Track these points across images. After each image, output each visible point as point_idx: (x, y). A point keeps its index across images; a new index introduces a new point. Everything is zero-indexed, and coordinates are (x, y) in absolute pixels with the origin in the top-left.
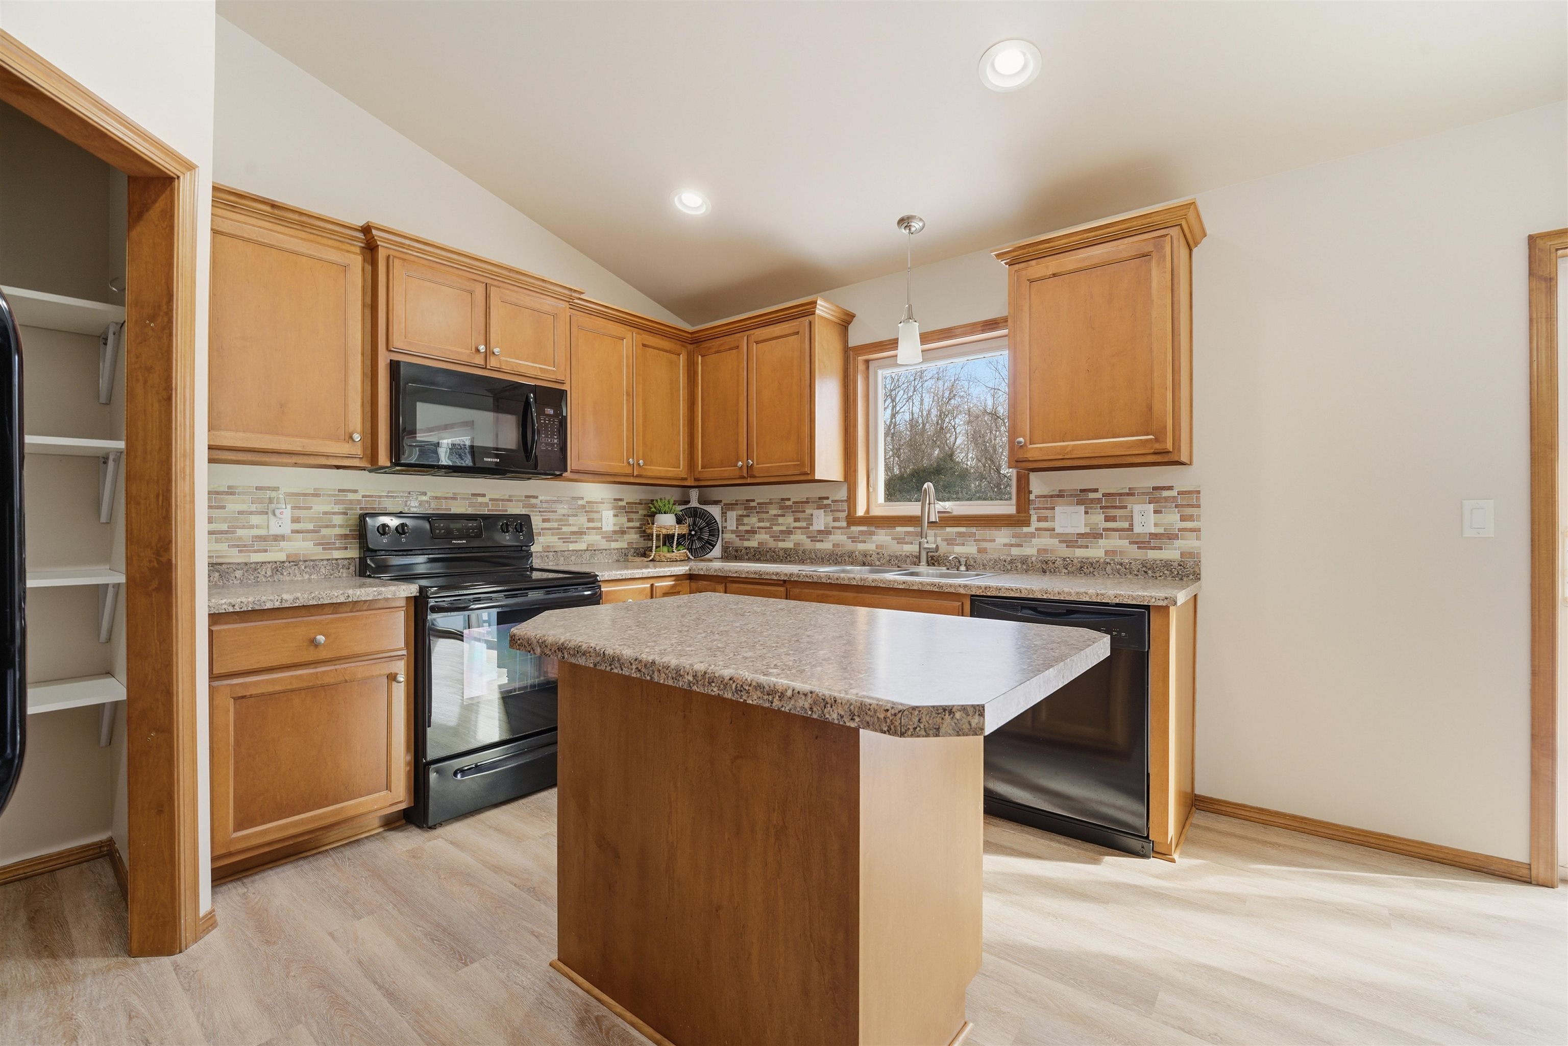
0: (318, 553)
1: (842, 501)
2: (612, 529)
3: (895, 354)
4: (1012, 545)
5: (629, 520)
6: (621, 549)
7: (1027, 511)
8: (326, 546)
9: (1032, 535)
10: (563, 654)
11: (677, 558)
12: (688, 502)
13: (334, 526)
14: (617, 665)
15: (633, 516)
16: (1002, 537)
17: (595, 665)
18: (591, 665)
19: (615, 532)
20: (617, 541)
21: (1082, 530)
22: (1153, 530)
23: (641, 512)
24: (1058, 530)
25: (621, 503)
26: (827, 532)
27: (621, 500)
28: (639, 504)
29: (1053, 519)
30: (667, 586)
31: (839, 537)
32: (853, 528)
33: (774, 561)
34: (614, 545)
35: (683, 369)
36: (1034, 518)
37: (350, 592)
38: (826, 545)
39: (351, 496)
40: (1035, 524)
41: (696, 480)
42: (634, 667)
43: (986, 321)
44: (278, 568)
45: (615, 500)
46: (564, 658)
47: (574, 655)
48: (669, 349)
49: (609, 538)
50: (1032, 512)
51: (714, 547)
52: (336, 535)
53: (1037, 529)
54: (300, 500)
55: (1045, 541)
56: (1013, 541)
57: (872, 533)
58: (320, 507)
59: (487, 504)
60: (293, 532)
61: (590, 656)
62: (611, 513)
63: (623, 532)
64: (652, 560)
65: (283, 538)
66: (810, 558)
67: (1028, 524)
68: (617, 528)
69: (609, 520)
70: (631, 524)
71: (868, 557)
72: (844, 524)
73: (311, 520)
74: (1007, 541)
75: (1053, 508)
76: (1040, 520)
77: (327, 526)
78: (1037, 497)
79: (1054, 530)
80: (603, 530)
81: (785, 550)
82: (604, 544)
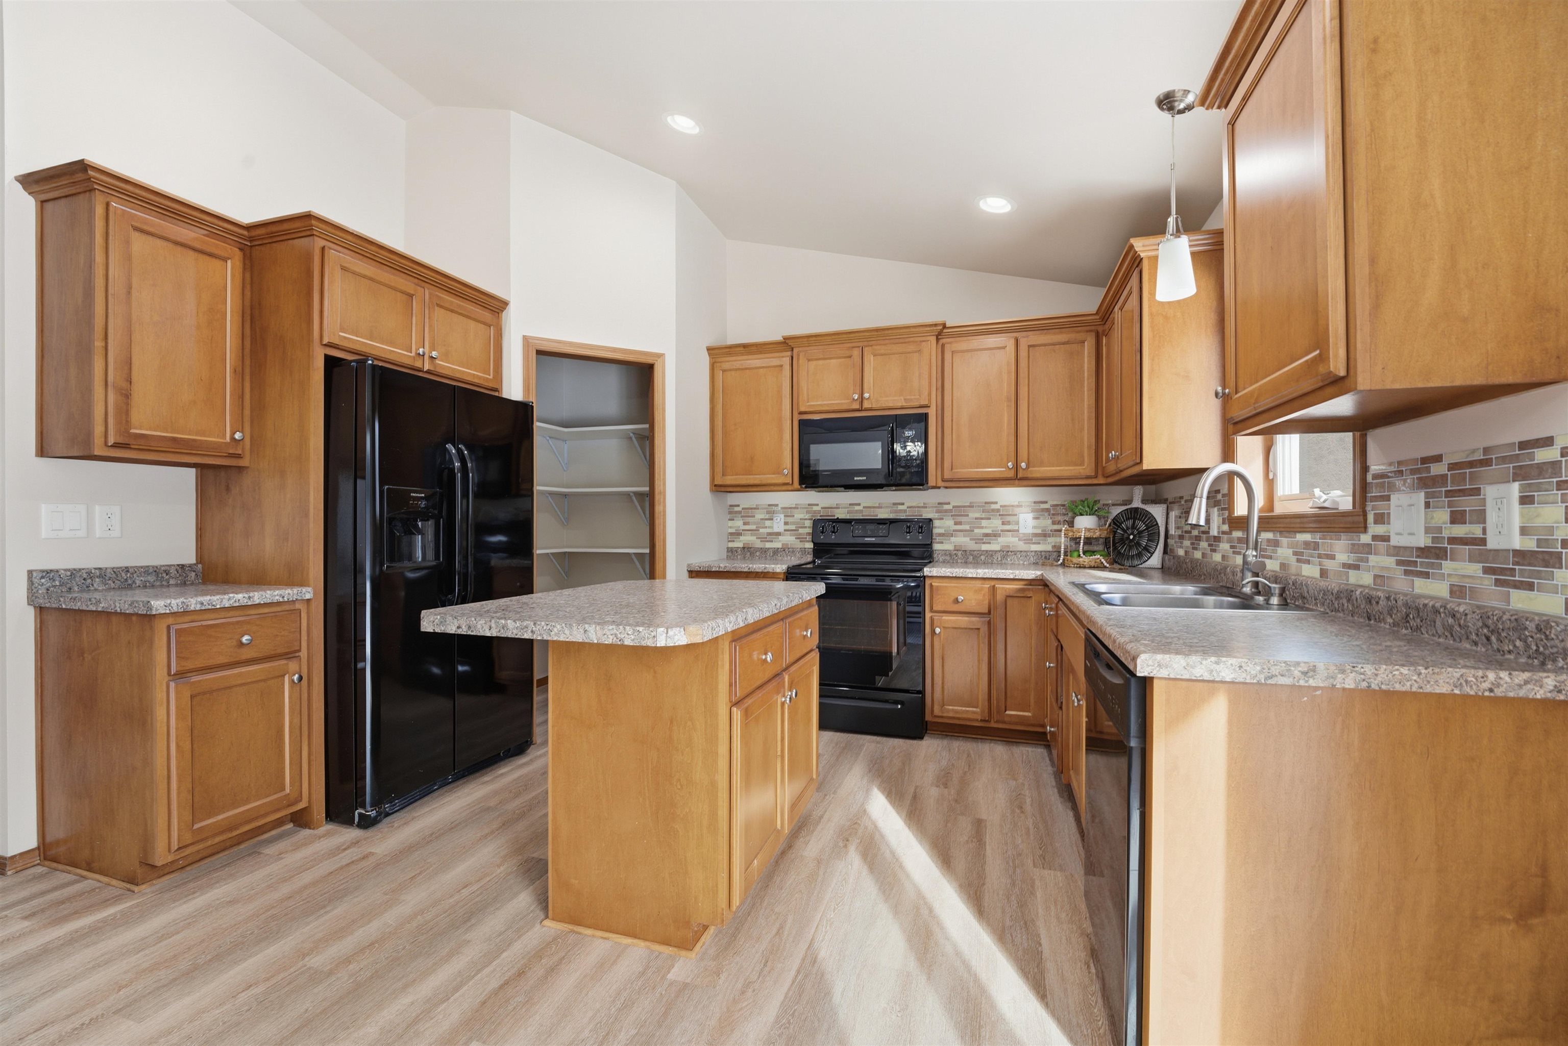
0: (799, 545)
2: (1031, 532)
5: (1054, 523)
6: (1041, 552)
8: (801, 539)
12: (1130, 501)
13: (806, 527)
15: (1056, 518)
16: (1341, 551)
19: (1036, 535)
20: (1039, 543)
21: (1422, 541)
22: (1517, 542)
24: (1395, 540)
25: (1042, 506)
26: (1218, 539)
27: (1043, 502)
28: (1058, 506)
29: (1389, 518)
30: (1013, 588)
31: (1225, 546)
32: (1234, 534)
34: (1035, 548)
35: (1089, 356)
36: (1371, 517)
37: (751, 566)
38: (1218, 557)
39: (815, 508)
41: (1104, 477)
44: (776, 551)
45: (1035, 502)
48: (1067, 340)
49: (1028, 540)
51: (1152, 554)
52: (807, 533)
53: (1373, 538)
54: (788, 511)
58: (799, 515)
59: (905, 511)
60: (785, 530)
62: (1030, 516)
63: (1045, 535)
65: (779, 534)
66: (1203, 574)
68: (1039, 531)
69: (1027, 522)
70: (1055, 527)
72: (1228, 528)
73: (793, 523)
75: (1388, 498)
77: (802, 527)
79: (1390, 539)
80: (1021, 532)
81: (1192, 562)
82: (1022, 546)
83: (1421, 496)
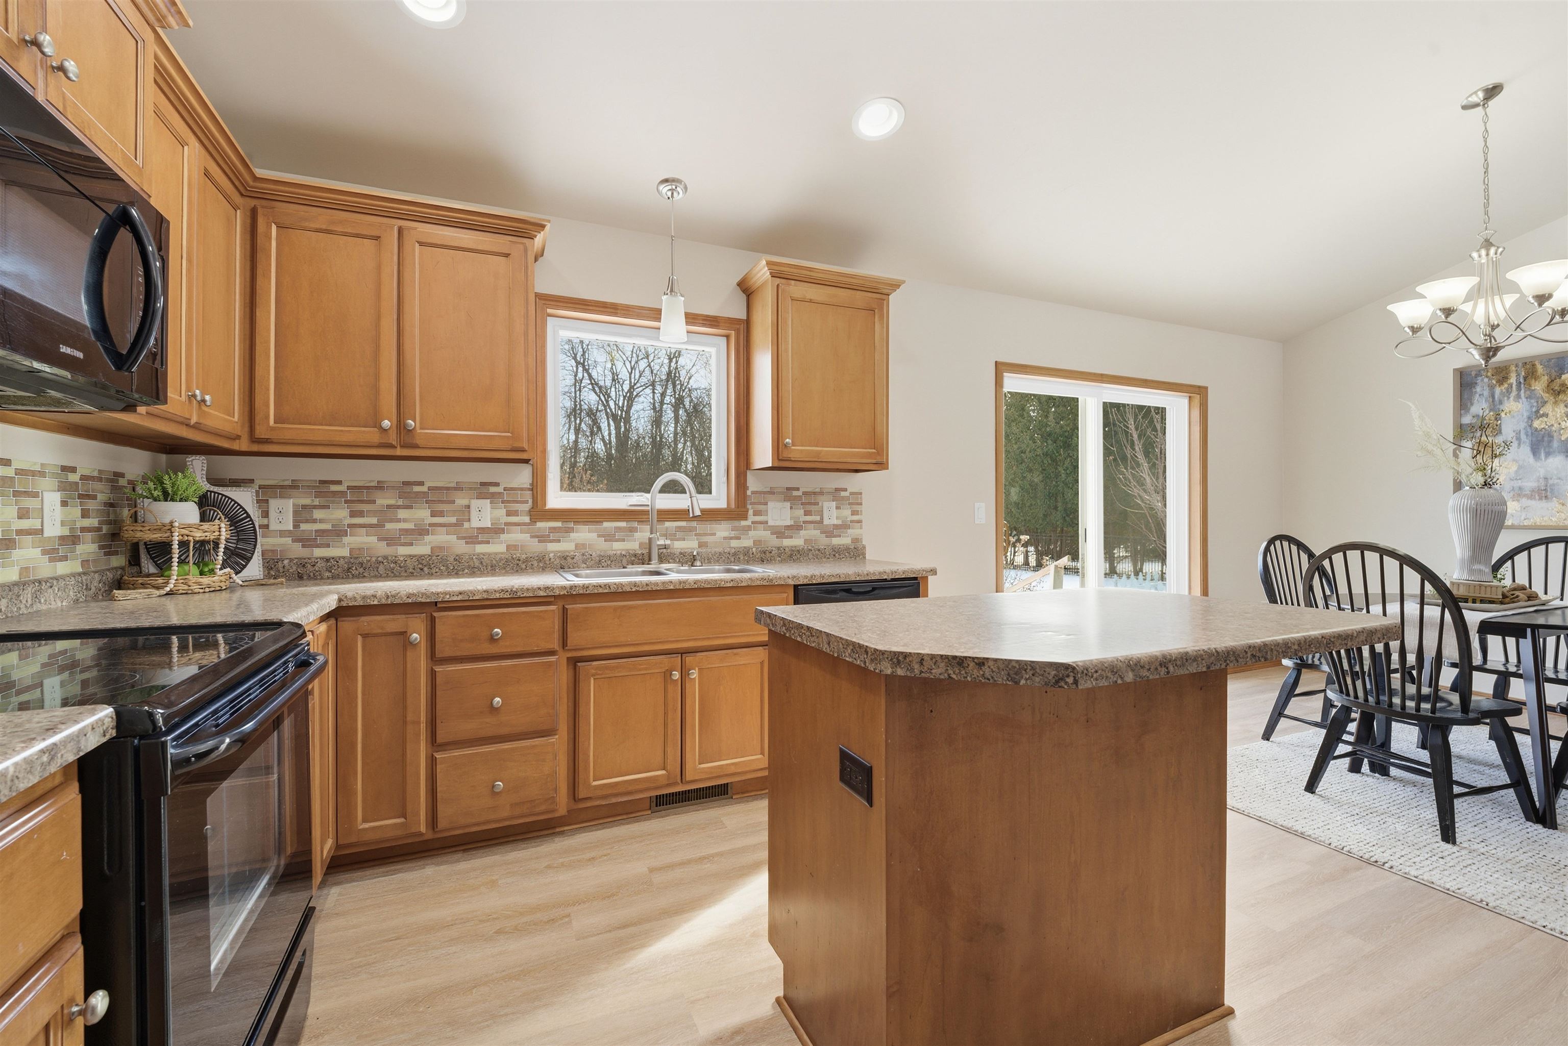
1: (522, 489)
2: (59, 533)
3: (657, 327)
4: (731, 538)
5: (85, 514)
6: (78, 575)
7: (745, 506)
9: (749, 528)
10: (1167, 668)
11: (223, 584)
14: (1232, 658)
15: (92, 505)
16: (722, 531)
17: (1208, 667)
18: (1204, 669)
19: (62, 538)
20: (66, 558)
21: (789, 523)
22: (836, 522)
23: (101, 497)
24: (771, 523)
25: (74, 477)
26: (496, 531)
27: (73, 470)
28: (100, 479)
29: (766, 513)
31: (518, 537)
32: (540, 525)
33: (395, 576)
34: (63, 567)
36: (751, 512)
38: (496, 548)
40: (751, 518)
41: (254, 440)
42: (1249, 655)
43: (707, 316)
45: (63, 467)
46: (1168, 673)
47: (1183, 665)
49: (57, 551)
50: (749, 507)
51: (248, 560)
53: (753, 523)
55: (761, 534)
56: (733, 534)
57: (570, 530)
61: (1202, 660)
62: (57, 497)
63: (74, 539)
64: (170, 594)
66: (469, 567)
67: (745, 518)
68: (66, 531)
69: (53, 512)
70: (87, 523)
71: (569, 559)
72: (527, 519)
74: (726, 534)
75: (766, 504)
76: (756, 513)
78: (753, 493)
79: (766, 522)
80: (46, 534)
81: (420, 558)
82: (49, 567)
83: (788, 504)
